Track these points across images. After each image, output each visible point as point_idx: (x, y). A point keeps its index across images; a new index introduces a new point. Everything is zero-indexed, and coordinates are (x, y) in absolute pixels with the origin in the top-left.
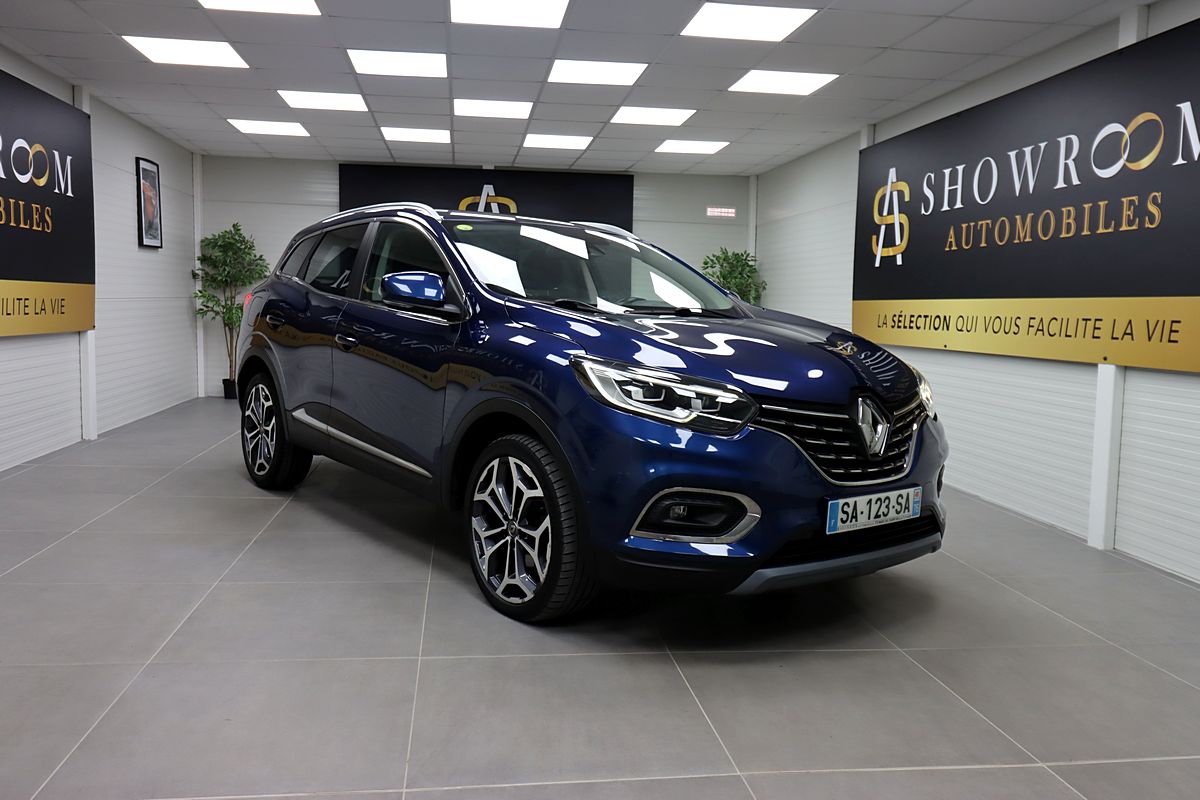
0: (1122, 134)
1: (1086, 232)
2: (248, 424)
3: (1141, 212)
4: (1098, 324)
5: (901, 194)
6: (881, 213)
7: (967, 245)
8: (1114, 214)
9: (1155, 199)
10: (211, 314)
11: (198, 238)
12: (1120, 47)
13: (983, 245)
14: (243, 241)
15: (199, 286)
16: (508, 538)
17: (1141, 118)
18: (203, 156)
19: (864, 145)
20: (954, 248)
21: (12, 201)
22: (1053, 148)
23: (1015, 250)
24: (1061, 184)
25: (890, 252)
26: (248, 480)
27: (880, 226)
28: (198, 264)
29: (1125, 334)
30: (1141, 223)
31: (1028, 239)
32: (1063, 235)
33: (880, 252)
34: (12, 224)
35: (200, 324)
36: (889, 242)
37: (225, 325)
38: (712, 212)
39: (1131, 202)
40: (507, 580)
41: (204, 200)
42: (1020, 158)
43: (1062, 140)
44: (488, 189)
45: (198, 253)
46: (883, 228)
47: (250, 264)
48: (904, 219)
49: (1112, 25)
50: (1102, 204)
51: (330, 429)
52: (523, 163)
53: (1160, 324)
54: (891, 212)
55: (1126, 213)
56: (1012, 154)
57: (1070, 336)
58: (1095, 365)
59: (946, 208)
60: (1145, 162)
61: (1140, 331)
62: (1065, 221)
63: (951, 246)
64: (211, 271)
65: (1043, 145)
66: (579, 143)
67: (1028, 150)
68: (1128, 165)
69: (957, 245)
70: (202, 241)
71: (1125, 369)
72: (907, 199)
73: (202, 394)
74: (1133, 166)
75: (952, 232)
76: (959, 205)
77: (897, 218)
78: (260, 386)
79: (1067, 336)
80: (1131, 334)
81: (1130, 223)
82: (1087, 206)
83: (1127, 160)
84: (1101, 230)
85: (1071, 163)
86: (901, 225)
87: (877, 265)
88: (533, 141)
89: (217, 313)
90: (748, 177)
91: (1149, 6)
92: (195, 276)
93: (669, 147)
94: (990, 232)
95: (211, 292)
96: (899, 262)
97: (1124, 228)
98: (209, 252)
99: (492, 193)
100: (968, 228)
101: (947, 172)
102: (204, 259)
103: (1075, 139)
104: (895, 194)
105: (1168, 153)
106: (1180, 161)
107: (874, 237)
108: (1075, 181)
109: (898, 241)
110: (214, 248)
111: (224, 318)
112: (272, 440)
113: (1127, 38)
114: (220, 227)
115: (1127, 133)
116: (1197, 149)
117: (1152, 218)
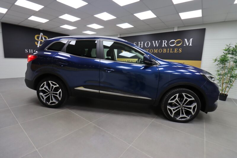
0: (175, 41)
1: (168, 52)
2: (41, 92)
3: (178, 50)
8: (173, 50)
9: (180, 49)
12: (175, 31)
16: (180, 108)
17: (178, 40)
22: (161, 43)
24: (163, 46)
30: (178, 52)
31: (157, 52)
44: (41, 34)
49: (173, 28)
50: (171, 49)
55: (175, 50)
56: (153, 42)
60: (179, 45)
62: (164, 51)
65: (160, 41)
67: (157, 41)
76: (142, 47)
78: (49, 81)
81: (176, 51)
82: (168, 49)
83: (176, 44)
84: (171, 52)
85: (165, 44)
91: (179, 27)
94: (149, 51)
97: (175, 52)
101: (139, 43)
103: (166, 41)
105: (183, 44)
106: (185, 45)
108: (166, 46)
112: (59, 95)
115: (176, 41)
116: (187, 44)
117: (180, 51)
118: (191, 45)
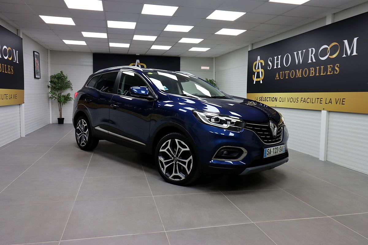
0: (327, 48)
1: (317, 75)
2: (78, 131)
3: (333, 69)
4: (321, 100)
5: (261, 63)
6: (255, 69)
7: (282, 78)
8: (326, 70)
9: (337, 66)
10: (54, 98)
11: (49, 75)
12: (327, 25)
13: (287, 78)
14: (64, 76)
15: (50, 90)
16: (174, 162)
17: (333, 44)
18: (51, 50)
19: (250, 50)
20: (278, 79)
21: (3, 64)
22: (307, 52)
23: (296, 79)
24: (310, 61)
25: (258, 80)
26: (78, 147)
27: (255, 72)
28: (49, 83)
29: (329, 102)
30: (334, 72)
31: (300, 76)
32: (311, 75)
33: (255, 80)
34: (3, 72)
35: (50, 101)
36: (258, 77)
37: (58, 102)
38: (203, 68)
39: (331, 67)
40: (174, 174)
41: (51, 64)
42: (298, 54)
43: (310, 49)
44: (138, 61)
45: (49, 80)
46: (256, 73)
47: (66, 83)
48: (263, 70)
49: (325, 18)
50: (322, 67)
51: (109, 132)
52: (149, 53)
53: (339, 100)
54: (258, 68)
55: (329, 69)
56: (295, 53)
57: (313, 103)
58: (321, 111)
59: (275, 67)
60: (334, 56)
61: (334, 101)
62: (311, 72)
63: (277, 78)
64: (54, 86)
65: (304, 51)
66: (167, 48)
67: (300, 52)
68: (330, 56)
69: (279, 78)
70: (51, 76)
71: (329, 112)
72: (263, 65)
73: (51, 123)
74: (331, 57)
75: (277, 74)
76: (279, 67)
77: (260, 70)
78: (82, 120)
79: (312, 103)
80: (331, 102)
81: (330, 72)
82: (318, 68)
83: (329, 55)
84: (322, 74)
85: (313, 56)
86: (262, 72)
87: (254, 83)
88: (154, 47)
89: (56, 98)
90: (213, 58)
91: (334, 14)
92: (49, 87)
93: (193, 49)
94: (289, 74)
95: (53, 91)
96: (261, 82)
97: (329, 73)
98: (53, 79)
99: (139, 62)
100: (282, 73)
101: (276, 57)
102: (51, 82)
103: (314, 49)
104: (260, 63)
105: (341, 53)
106: (344, 56)
107: (253, 75)
108: (314, 61)
109: (261, 77)
110: (54, 78)
111: (58, 100)
112: (87, 136)
113: (329, 22)
114: (57, 72)
115: (329, 48)
116: (349, 52)
117: (337, 71)
118: (355, 53)
